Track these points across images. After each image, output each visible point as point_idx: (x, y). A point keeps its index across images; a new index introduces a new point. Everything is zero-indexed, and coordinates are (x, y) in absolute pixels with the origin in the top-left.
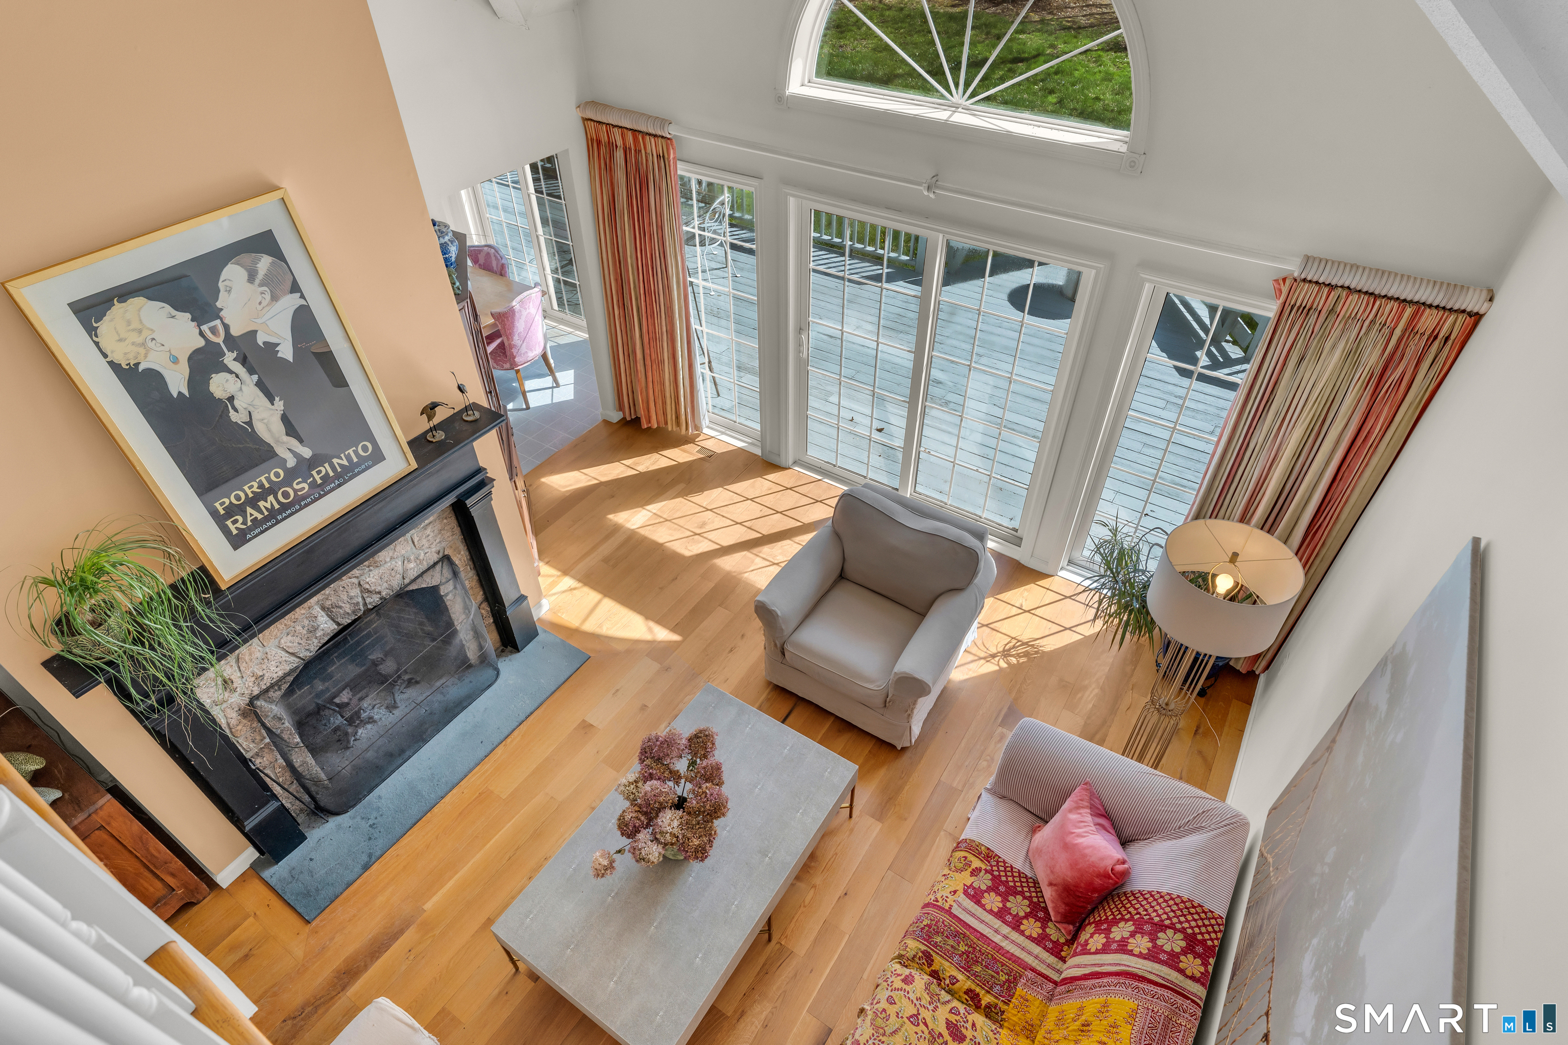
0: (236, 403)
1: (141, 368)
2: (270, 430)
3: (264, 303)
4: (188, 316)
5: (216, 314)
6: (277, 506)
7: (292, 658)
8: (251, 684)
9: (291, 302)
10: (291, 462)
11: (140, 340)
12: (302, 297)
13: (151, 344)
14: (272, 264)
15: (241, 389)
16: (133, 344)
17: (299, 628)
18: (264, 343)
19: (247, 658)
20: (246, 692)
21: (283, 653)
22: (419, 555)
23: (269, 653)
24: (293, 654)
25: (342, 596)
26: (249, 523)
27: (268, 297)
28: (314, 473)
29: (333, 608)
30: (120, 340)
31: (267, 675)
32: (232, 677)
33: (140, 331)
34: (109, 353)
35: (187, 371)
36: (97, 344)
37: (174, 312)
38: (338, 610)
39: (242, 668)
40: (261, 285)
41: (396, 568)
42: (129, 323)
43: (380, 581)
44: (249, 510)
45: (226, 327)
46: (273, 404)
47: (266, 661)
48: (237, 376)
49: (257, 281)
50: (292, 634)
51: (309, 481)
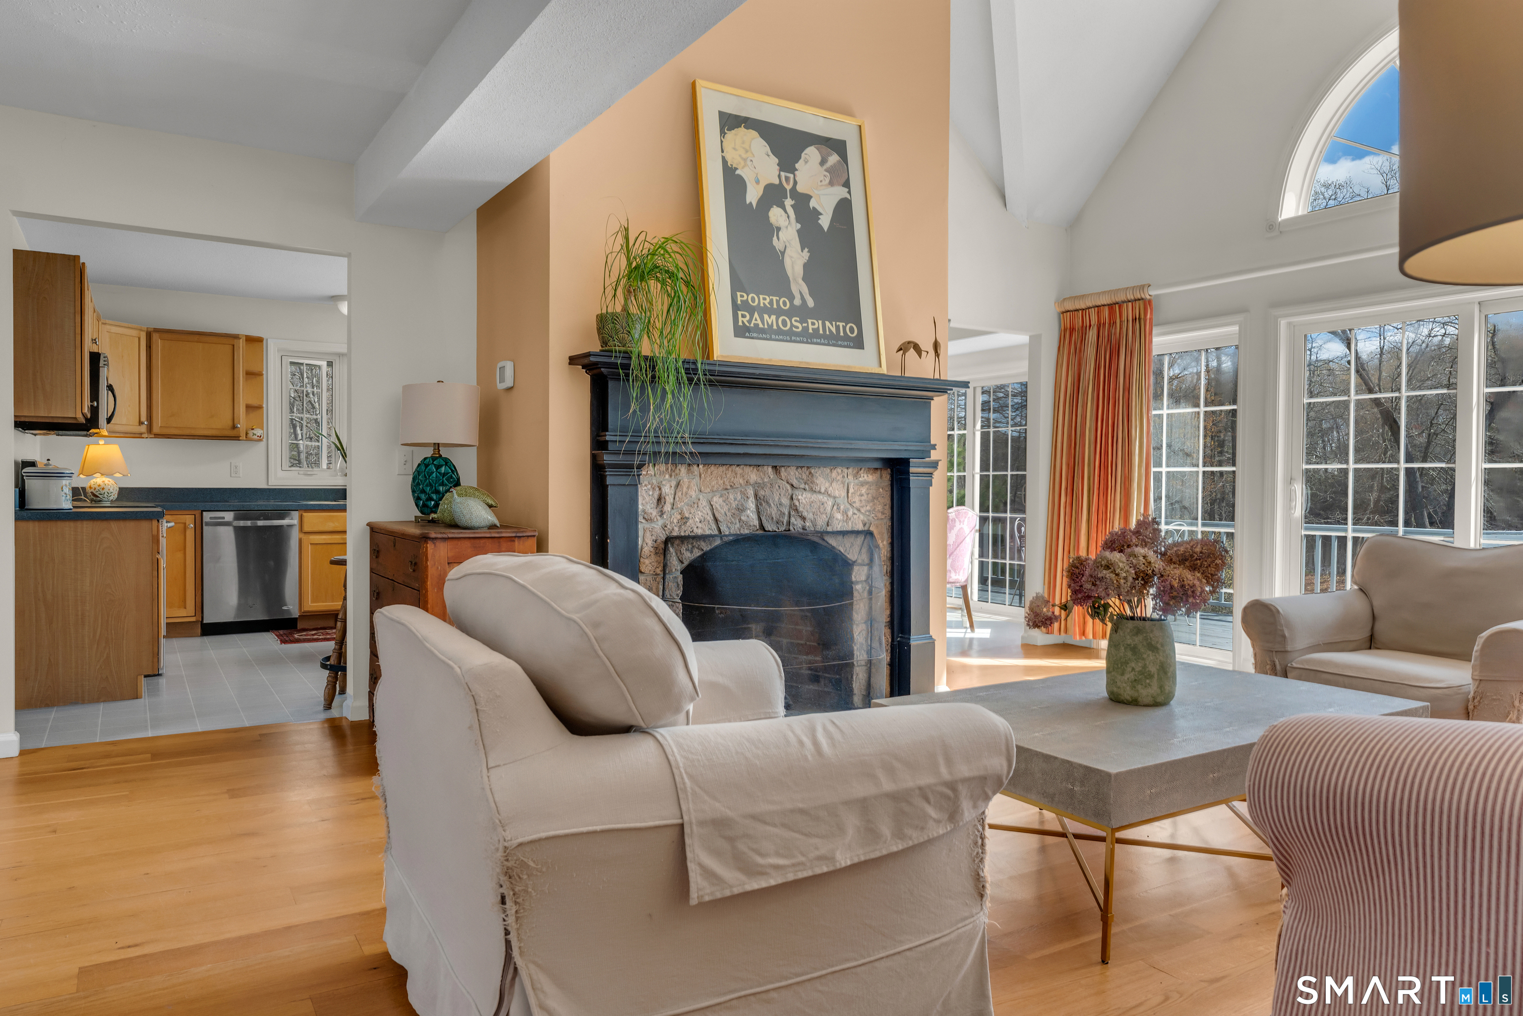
0: (780, 233)
1: (737, 172)
2: (793, 268)
3: (823, 183)
4: (777, 160)
5: (793, 170)
6: (775, 327)
7: (714, 526)
8: (675, 521)
9: (842, 192)
10: (797, 302)
11: (744, 156)
12: (849, 192)
13: (749, 163)
14: (838, 162)
15: (787, 227)
16: (740, 156)
17: (731, 497)
18: (814, 208)
19: (685, 489)
20: (668, 526)
21: (710, 513)
22: (848, 509)
23: (701, 500)
24: (716, 520)
25: (775, 494)
26: (752, 325)
27: (827, 180)
28: (810, 321)
29: (764, 500)
30: (734, 149)
31: (690, 521)
32: (667, 498)
33: (747, 151)
34: (725, 152)
35: (761, 192)
36: (722, 142)
37: (770, 153)
38: (767, 507)
39: (677, 497)
40: (826, 170)
41: (826, 505)
42: (743, 143)
43: (808, 507)
44: (756, 315)
45: (795, 183)
46: (802, 251)
47: (696, 506)
48: (788, 217)
49: (825, 167)
50: (724, 499)
51: (804, 325)
